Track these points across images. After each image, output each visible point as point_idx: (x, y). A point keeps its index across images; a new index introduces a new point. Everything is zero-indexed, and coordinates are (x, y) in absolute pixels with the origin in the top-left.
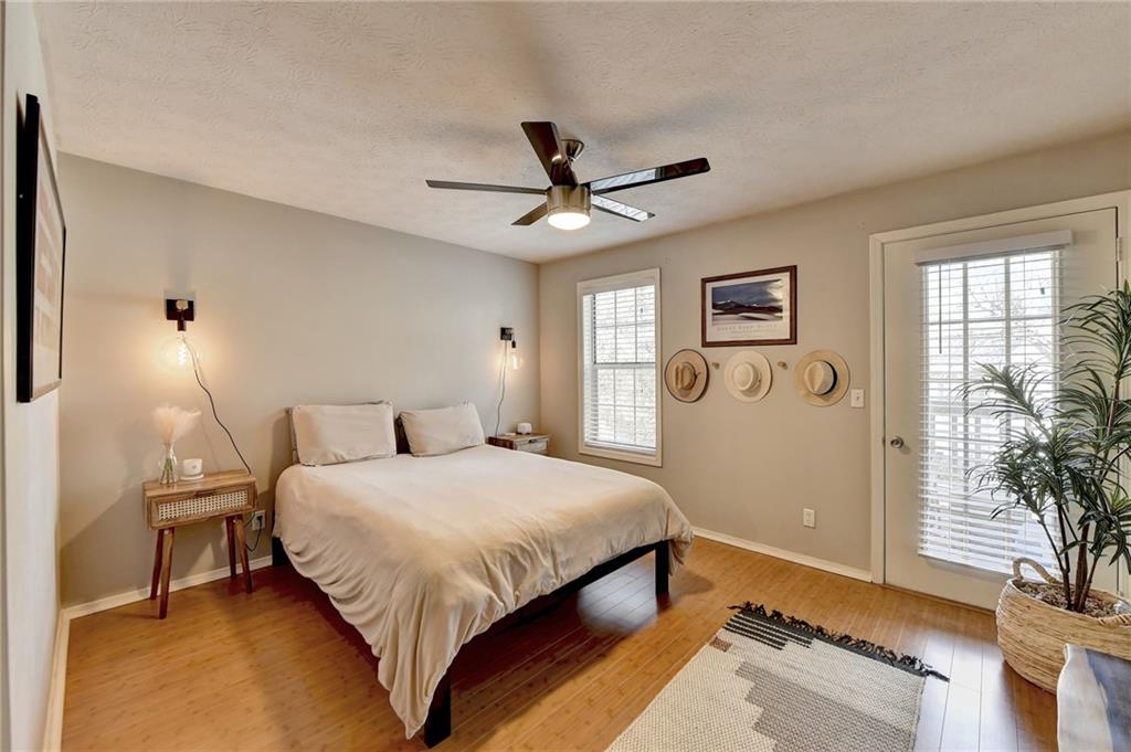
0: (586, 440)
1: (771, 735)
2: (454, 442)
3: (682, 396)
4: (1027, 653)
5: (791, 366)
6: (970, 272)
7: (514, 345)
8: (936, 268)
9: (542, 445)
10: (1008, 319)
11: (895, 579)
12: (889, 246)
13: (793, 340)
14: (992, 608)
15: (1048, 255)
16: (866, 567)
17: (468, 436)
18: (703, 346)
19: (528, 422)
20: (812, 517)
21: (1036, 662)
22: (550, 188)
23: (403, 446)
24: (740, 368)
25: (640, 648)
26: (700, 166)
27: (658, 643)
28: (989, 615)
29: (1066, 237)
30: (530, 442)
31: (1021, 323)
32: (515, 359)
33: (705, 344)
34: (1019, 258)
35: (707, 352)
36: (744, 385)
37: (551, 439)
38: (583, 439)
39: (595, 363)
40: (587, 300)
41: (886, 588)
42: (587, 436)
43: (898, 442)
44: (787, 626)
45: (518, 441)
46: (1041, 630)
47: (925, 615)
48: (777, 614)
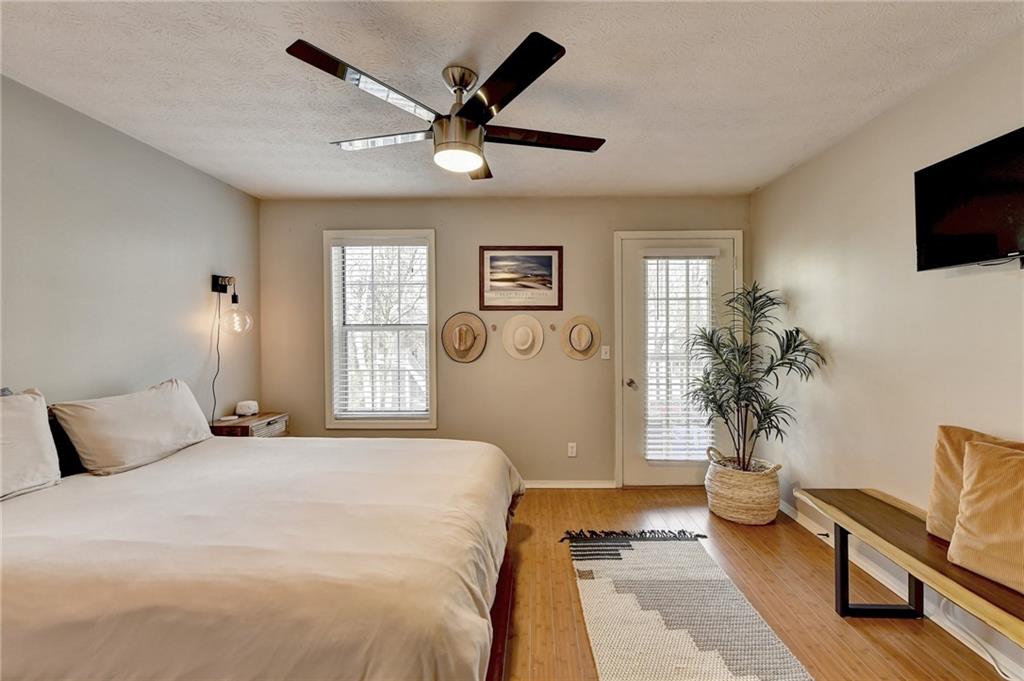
0: (336, 412)
1: (680, 626)
2: (168, 440)
3: (459, 357)
4: (734, 504)
5: (559, 329)
6: (671, 267)
7: (235, 299)
8: (655, 261)
9: (280, 426)
10: (688, 299)
11: (631, 481)
12: (625, 240)
13: (559, 307)
14: (701, 484)
15: (705, 262)
16: (612, 478)
17: (188, 430)
18: (481, 309)
19: (254, 400)
20: (575, 450)
21: (739, 507)
22: (448, 117)
23: (71, 463)
24: (520, 330)
25: (534, 610)
26: (590, 144)
27: (542, 597)
28: (701, 488)
29: (716, 252)
30: (269, 424)
31: (695, 302)
32: (236, 318)
33: (483, 307)
34: (695, 261)
35: (485, 315)
36: (523, 345)
37: (290, 418)
38: (332, 411)
39: (344, 324)
40: (335, 251)
41: (625, 489)
42: (337, 409)
43: (631, 383)
44: (603, 540)
45: (253, 424)
46: (740, 487)
47: (660, 500)
48: (593, 533)
